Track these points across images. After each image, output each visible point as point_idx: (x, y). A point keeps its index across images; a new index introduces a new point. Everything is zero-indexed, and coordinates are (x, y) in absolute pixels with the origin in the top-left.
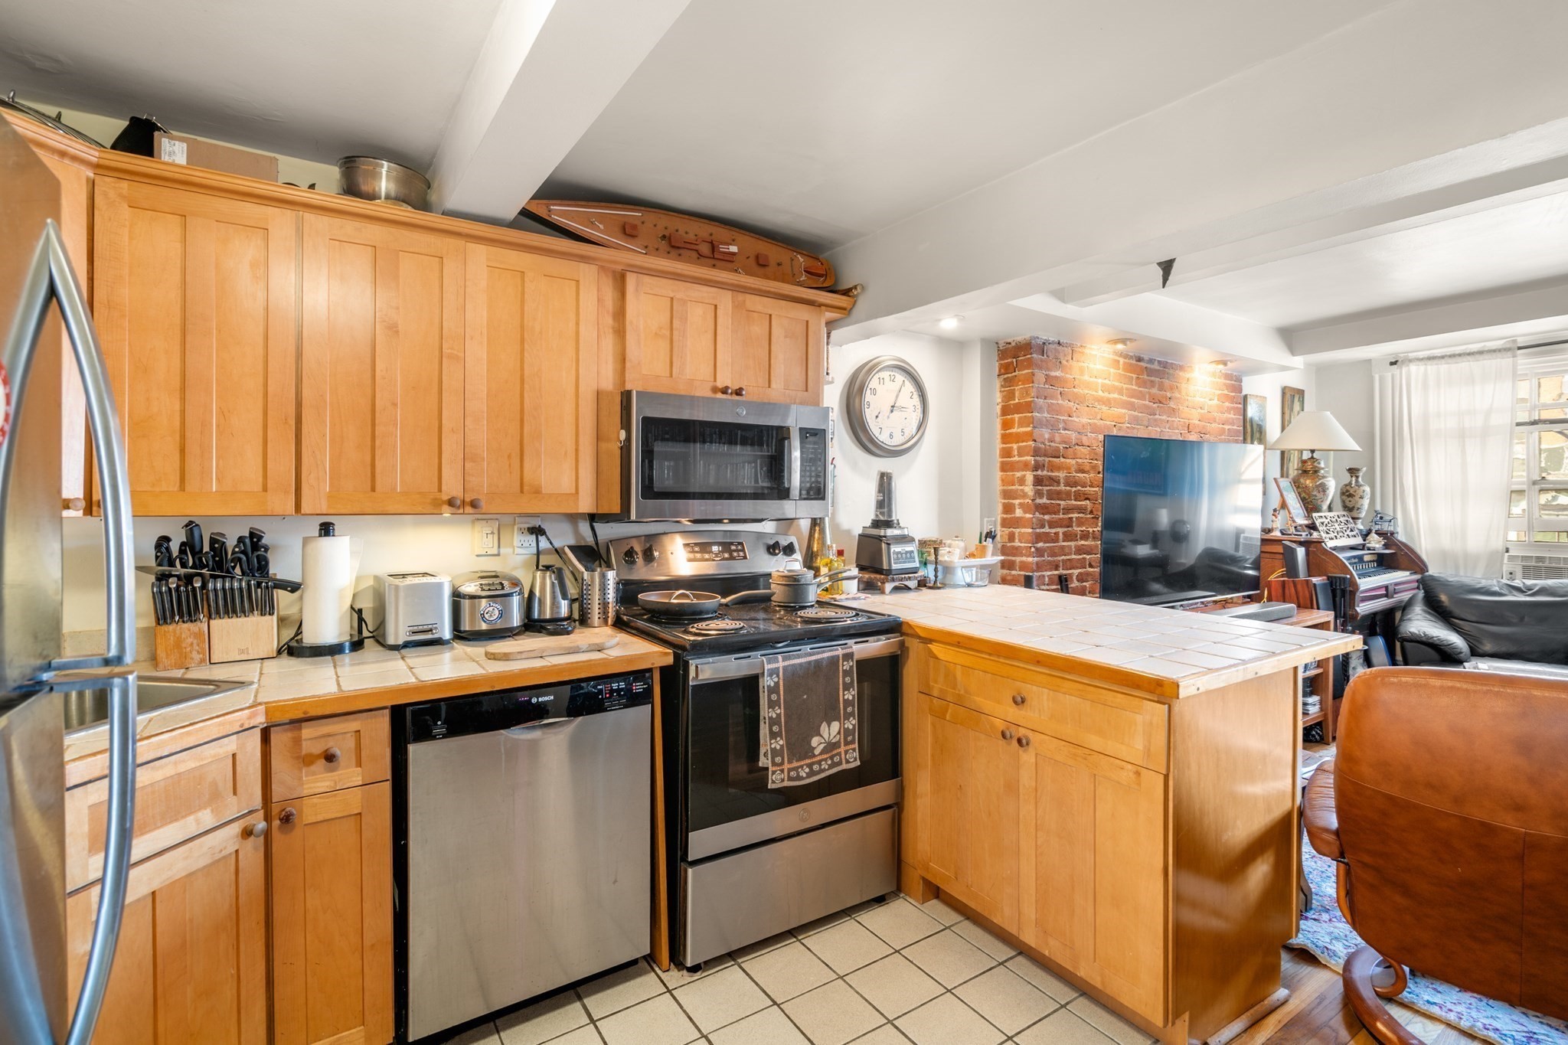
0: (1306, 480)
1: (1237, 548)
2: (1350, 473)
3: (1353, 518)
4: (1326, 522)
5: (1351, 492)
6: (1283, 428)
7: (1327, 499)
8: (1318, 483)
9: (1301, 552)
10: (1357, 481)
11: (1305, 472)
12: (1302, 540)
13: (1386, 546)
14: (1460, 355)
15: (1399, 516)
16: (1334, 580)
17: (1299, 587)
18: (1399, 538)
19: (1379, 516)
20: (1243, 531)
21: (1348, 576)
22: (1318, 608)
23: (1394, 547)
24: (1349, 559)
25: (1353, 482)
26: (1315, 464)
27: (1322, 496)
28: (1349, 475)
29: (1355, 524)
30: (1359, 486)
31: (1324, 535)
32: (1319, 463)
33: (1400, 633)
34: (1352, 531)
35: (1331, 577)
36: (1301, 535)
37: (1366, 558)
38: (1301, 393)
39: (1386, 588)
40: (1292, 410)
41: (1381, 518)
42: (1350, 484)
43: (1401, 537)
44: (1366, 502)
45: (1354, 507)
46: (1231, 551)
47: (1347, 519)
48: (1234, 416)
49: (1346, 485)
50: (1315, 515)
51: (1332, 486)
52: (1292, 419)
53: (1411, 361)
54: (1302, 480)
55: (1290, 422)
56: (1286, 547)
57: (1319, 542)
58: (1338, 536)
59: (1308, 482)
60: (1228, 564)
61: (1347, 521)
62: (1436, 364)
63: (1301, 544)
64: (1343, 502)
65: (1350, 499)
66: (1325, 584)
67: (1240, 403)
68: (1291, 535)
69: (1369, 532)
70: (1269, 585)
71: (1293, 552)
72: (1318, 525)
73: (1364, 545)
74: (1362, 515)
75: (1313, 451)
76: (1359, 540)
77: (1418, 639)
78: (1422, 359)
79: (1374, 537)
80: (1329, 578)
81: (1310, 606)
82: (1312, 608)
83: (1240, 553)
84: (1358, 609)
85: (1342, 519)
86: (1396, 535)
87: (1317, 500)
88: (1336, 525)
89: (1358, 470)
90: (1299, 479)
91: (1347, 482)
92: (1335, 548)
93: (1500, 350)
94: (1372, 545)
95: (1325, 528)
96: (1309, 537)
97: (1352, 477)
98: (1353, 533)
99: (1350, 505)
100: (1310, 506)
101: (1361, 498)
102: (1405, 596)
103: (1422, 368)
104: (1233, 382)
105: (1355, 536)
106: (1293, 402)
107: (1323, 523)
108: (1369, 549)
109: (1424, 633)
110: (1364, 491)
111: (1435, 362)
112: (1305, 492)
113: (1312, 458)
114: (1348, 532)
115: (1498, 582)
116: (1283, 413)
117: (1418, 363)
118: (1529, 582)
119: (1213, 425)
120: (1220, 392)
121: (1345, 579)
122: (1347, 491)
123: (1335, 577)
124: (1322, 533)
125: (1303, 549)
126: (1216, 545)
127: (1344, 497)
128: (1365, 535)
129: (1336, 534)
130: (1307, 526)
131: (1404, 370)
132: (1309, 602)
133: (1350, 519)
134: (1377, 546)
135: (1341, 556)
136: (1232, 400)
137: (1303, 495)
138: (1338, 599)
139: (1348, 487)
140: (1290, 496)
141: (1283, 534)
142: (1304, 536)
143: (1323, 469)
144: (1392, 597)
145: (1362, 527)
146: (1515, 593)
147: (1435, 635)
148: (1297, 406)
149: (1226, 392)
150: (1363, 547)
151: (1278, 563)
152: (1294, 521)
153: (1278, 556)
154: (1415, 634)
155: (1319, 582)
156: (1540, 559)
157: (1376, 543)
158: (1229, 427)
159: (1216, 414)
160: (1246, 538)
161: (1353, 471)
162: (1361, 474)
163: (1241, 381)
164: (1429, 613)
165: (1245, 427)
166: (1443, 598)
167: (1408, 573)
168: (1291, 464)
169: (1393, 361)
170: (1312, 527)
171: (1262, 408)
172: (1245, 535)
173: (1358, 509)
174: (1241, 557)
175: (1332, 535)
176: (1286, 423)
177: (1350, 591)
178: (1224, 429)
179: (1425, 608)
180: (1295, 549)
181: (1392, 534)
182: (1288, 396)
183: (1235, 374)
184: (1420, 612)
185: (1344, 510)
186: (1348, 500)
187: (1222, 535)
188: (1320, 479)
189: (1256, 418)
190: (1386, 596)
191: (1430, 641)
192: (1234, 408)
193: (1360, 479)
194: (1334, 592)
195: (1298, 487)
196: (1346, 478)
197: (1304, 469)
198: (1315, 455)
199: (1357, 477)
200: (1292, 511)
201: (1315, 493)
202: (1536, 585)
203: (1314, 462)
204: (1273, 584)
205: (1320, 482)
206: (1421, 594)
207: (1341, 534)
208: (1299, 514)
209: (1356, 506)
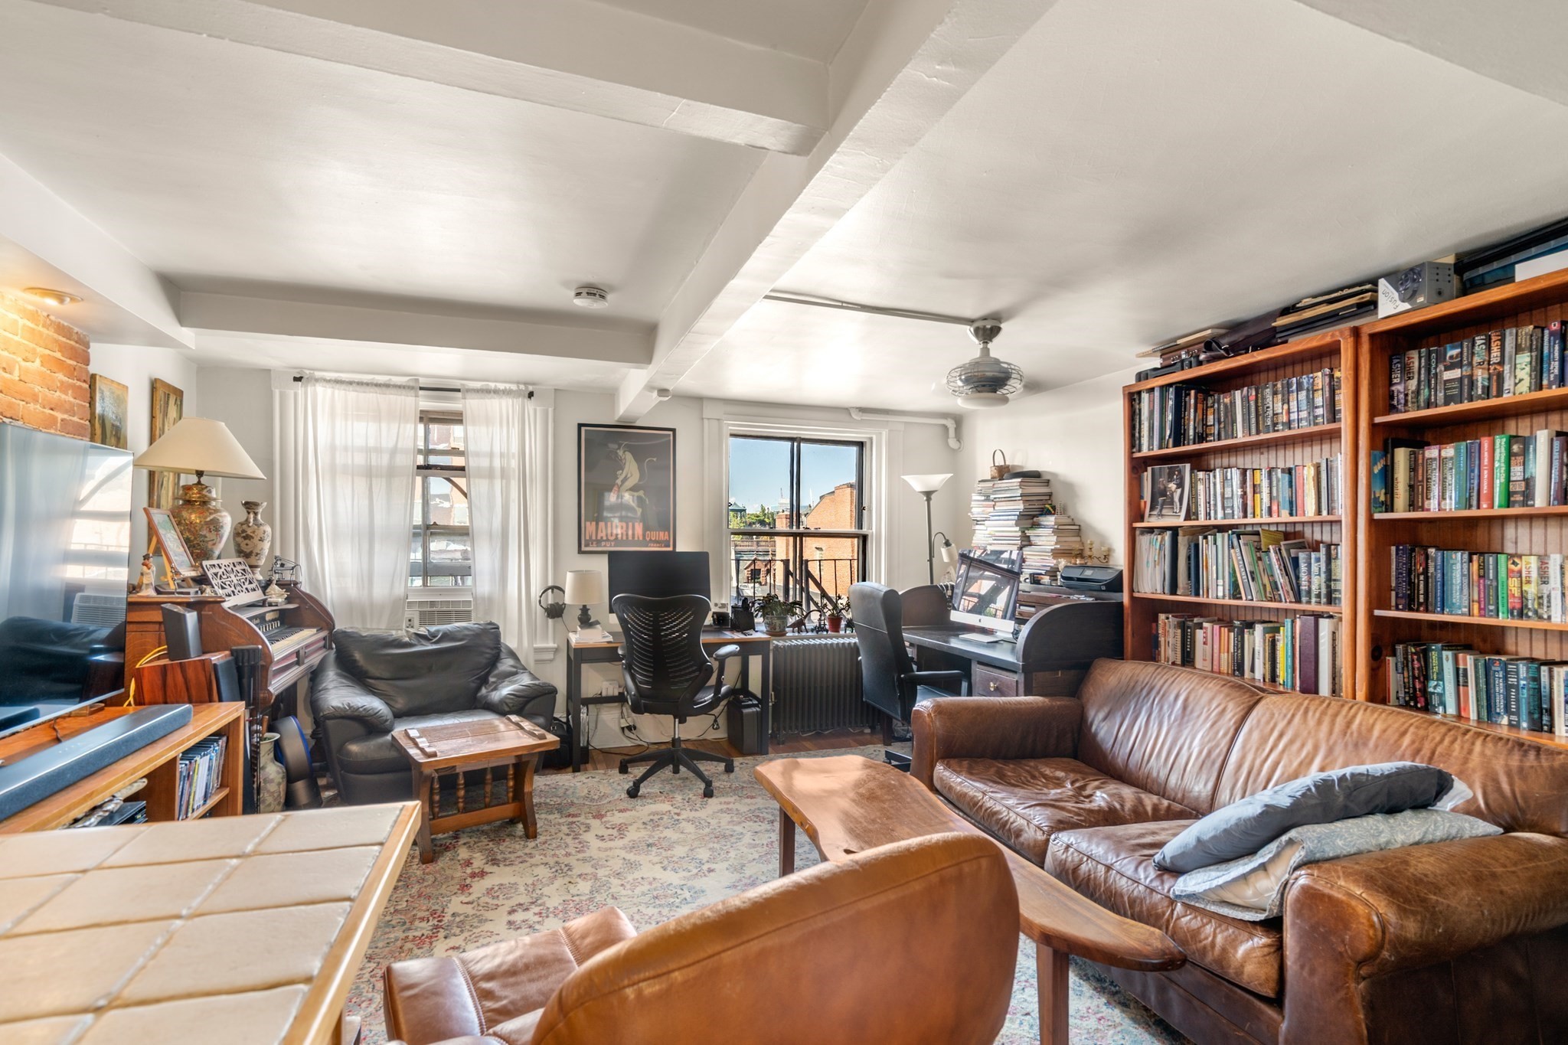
0: (191, 514)
1: (67, 614)
2: (247, 508)
3: (251, 567)
4: (220, 573)
5: (249, 532)
6: (152, 440)
7: (220, 542)
8: (208, 519)
9: (191, 618)
10: (255, 519)
11: (189, 502)
12: (192, 600)
13: (289, 600)
14: (367, 384)
15: (302, 562)
16: (241, 654)
17: (191, 673)
18: (303, 589)
19: (279, 562)
20: (80, 588)
21: (260, 647)
22: (220, 700)
23: (298, 600)
24: (251, 619)
25: (252, 520)
26: (205, 492)
27: (214, 538)
28: (245, 511)
29: (253, 573)
30: (259, 525)
31: (220, 592)
32: (210, 492)
33: (322, 710)
34: (250, 583)
35: (237, 651)
36: (189, 593)
37: (269, 617)
38: (179, 394)
39: (297, 653)
40: (165, 414)
41: (282, 565)
42: (247, 521)
43: (305, 588)
44: (267, 545)
45: (251, 552)
46: (56, 620)
47: (244, 567)
48: (72, 399)
49: (242, 524)
50: (205, 563)
51: (227, 522)
52: (166, 428)
53: (317, 380)
54: (185, 514)
55: (163, 431)
56: (167, 613)
57: (218, 603)
58: (236, 592)
59: (193, 517)
60: (53, 643)
61: (244, 570)
62: (345, 390)
63: (190, 606)
64: (238, 545)
65: (247, 541)
66: (228, 663)
67: (85, 381)
68: (173, 593)
69: (269, 583)
70: (139, 675)
71: (181, 618)
72: (210, 577)
73: (264, 601)
74: (262, 562)
75: (200, 474)
76: (257, 596)
77: (343, 714)
78: (329, 381)
79: (274, 589)
80: (233, 652)
81: (207, 698)
82: (211, 700)
83: (74, 623)
84: (271, 689)
85: (239, 568)
86: (299, 586)
87: (207, 542)
88: (232, 576)
89: (256, 505)
90: (180, 512)
91: (243, 519)
92: (236, 608)
93: (404, 387)
94: (273, 599)
95: (220, 581)
96: (199, 594)
97: (249, 513)
98: (250, 587)
99: (247, 550)
100: (199, 550)
101: (261, 540)
102: (314, 660)
103: (329, 391)
104: (72, 343)
105: (254, 590)
106: (167, 403)
107: (216, 574)
108: (270, 605)
109: (349, 705)
110: (265, 532)
111: (343, 386)
112: (189, 531)
113: (199, 483)
114: (247, 585)
115: (407, 632)
116: (152, 417)
117: (325, 384)
118: (433, 629)
119: (31, 406)
120: (47, 352)
121: (255, 651)
122: (244, 531)
123: (242, 650)
124: (216, 587)
125: (195, 614)
126: (29, 613)
127: (239, 539)
128: (265, 587)
129: (233, 589)
130: (194, 579)
131: (310, 389)
132: (206, 693)
133: (248, 568)
134: (280, 600)
135: (244, 616)
136: (71, 372)
137: (187, 534)
138: (245, 681)
139: (245, 527)
140: (169, 535)
141: (158, 592)
142: (192, 593)
143: (215, 500)
144: (303, 664)
145: (261, 578)
146: (423, 642)
147: (360, 705)
148: (173, 412)
149: (58, 355)
150: (263, 603)
151: (150, 638)
152: (177, 573)
153: (151, 627)
154: (339, 708)
155: (221, 661)
156: (432, 603)
157: (278, 597)
158: (65, 416)
159: (37, 389)
160: (87, 599)
161: (250, 506)
162: (260, 510)
163: (89, 347)
164: (345, 677)
165: (91, 421)
166: (357, 656)
167: (314, 630)
168: (163, 492)
169: (298, 376)
170: (202, 580)
171: (120, 401)
172: (86, 594)
173: (257, 554)
174: (77, 629)
175: (229, 590)
176: (157, 433)
177: (262, 666)
178: (55, 419)
179: (339, 671)
180: (184, 616)
181: (296, 584)
182: (160, 394)
183: (76, 329)
184: (335, 677)
185: (239, 557)
186: (245, 545)
187: (41, 595)
188: (211, 514)
189: (110, 415)
190: (298, 663)
191: (356, 713)
192: (73, 386)
193: (259, 517)
194: (239, 670)
195: (179, 524)
196: (242, 514)
197: (187, 498)
198: (204, 480)
199: (256, 514)
200: (173, 558)
201: (204, 532)
202: (438, 631)
203: (203, 489)
204: (146, 673)
205: (212, 517)
206: (332, 654)
207: (239, 588)
208: (183, 562)
209: (255, 552)
